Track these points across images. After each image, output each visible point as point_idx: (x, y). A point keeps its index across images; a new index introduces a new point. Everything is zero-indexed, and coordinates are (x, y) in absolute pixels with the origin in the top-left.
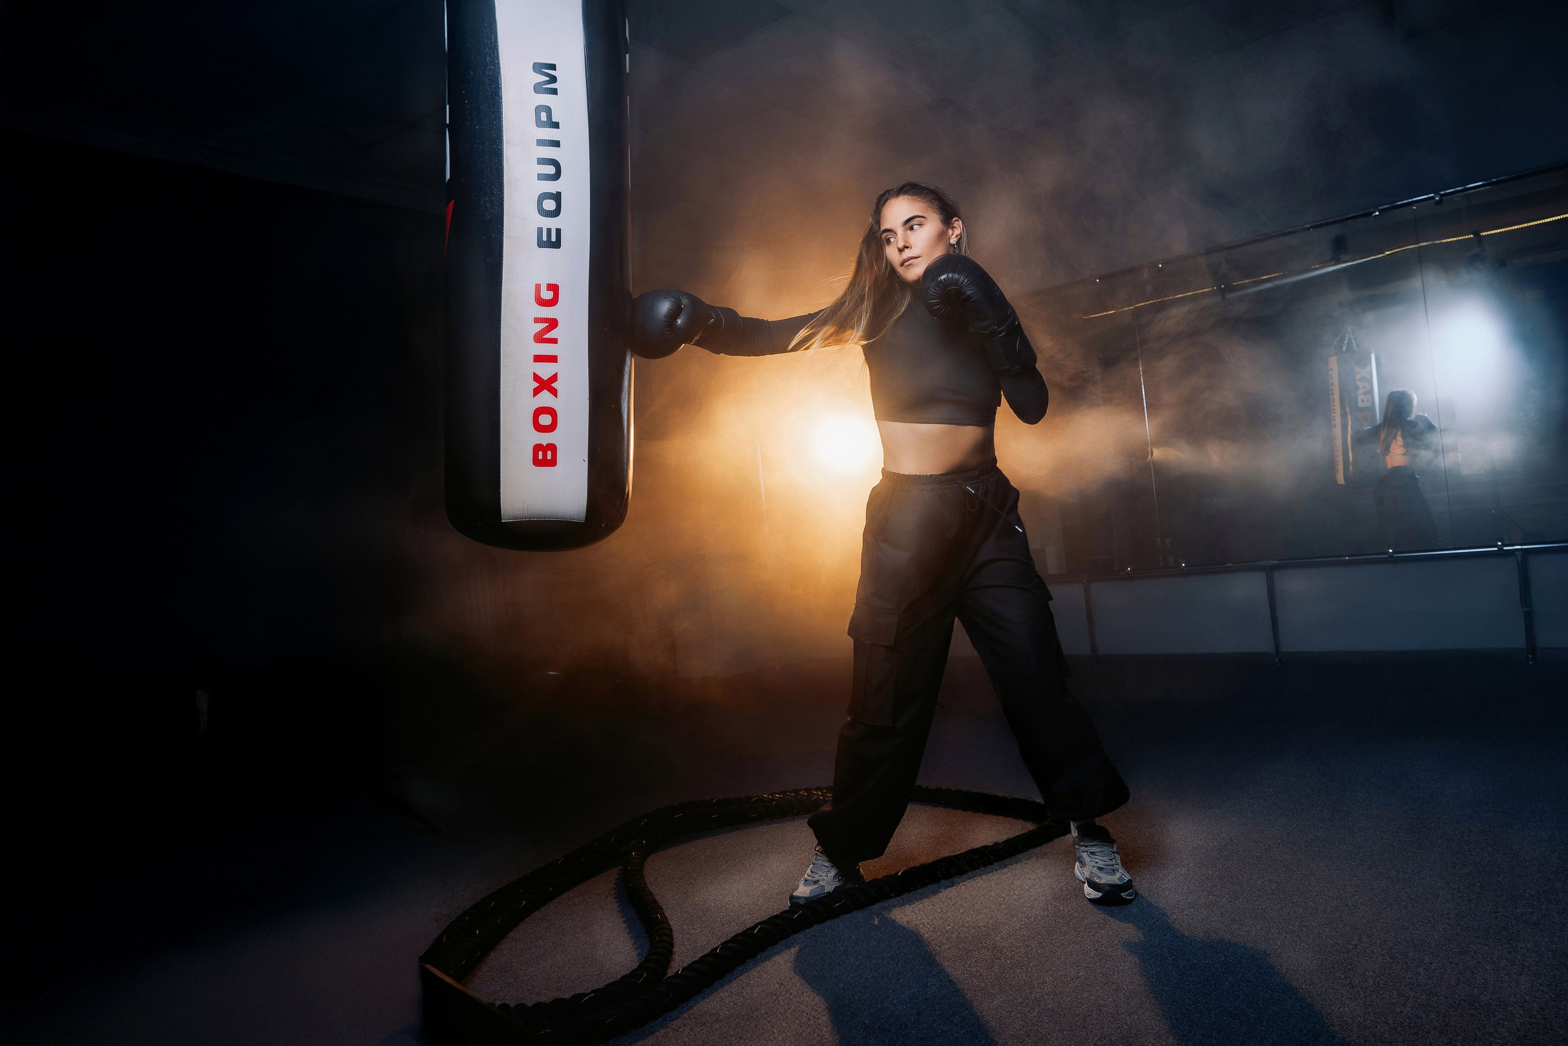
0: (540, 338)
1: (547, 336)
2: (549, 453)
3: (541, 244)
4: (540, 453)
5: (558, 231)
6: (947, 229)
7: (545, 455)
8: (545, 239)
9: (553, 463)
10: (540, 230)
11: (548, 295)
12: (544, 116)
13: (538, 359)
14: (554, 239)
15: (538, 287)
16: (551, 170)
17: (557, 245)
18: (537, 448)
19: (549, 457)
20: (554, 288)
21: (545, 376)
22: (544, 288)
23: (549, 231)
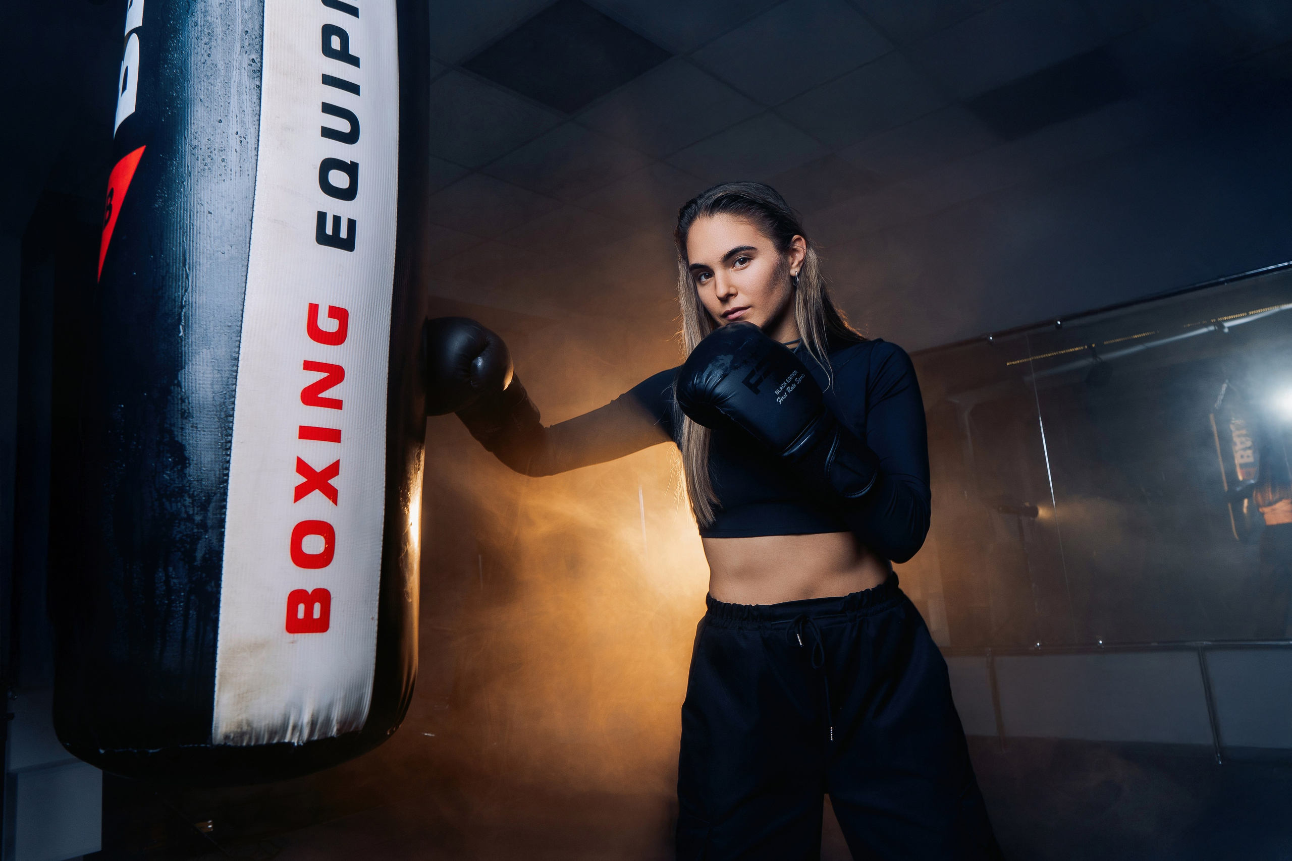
0: (311, 396)
1: (324, 395)
2: (317, 607)
3: (322, 238)
4: (301, 608)
5: (352, 224)
6: (786, 259)
7: (309, 611)
8: (329, 231)
9: (322, 625)
10: (322, 217)
11: (328, 325)
12: (336, 43)
13: (307, 433)
14: (344, 234)
15: (313, 309)
16: (343, 126)
17: (348, 244)
18: (296, 597)
19: (317, 614)
20: (339, 314)
21: (319, 464)
22: (323, 313)
23: (337, 220)
